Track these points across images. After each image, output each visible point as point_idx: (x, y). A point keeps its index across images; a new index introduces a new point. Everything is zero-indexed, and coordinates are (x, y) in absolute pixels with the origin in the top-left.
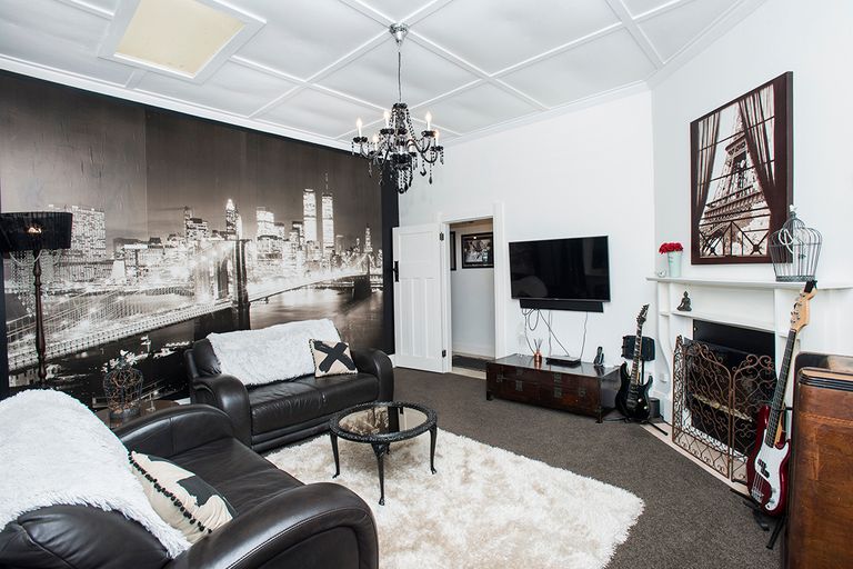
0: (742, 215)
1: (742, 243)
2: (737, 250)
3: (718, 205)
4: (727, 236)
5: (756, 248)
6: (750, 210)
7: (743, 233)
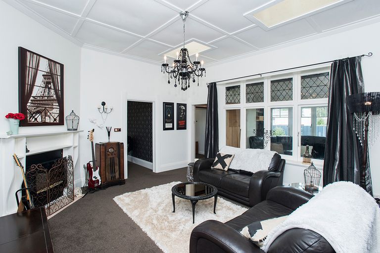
0: (50, 106)
1: (50, 117)
2: (48, 120)
3: (38, 98)
4: (43, 114)
5: (55, 120)
6: (53, 105)
7: (50, 113)
